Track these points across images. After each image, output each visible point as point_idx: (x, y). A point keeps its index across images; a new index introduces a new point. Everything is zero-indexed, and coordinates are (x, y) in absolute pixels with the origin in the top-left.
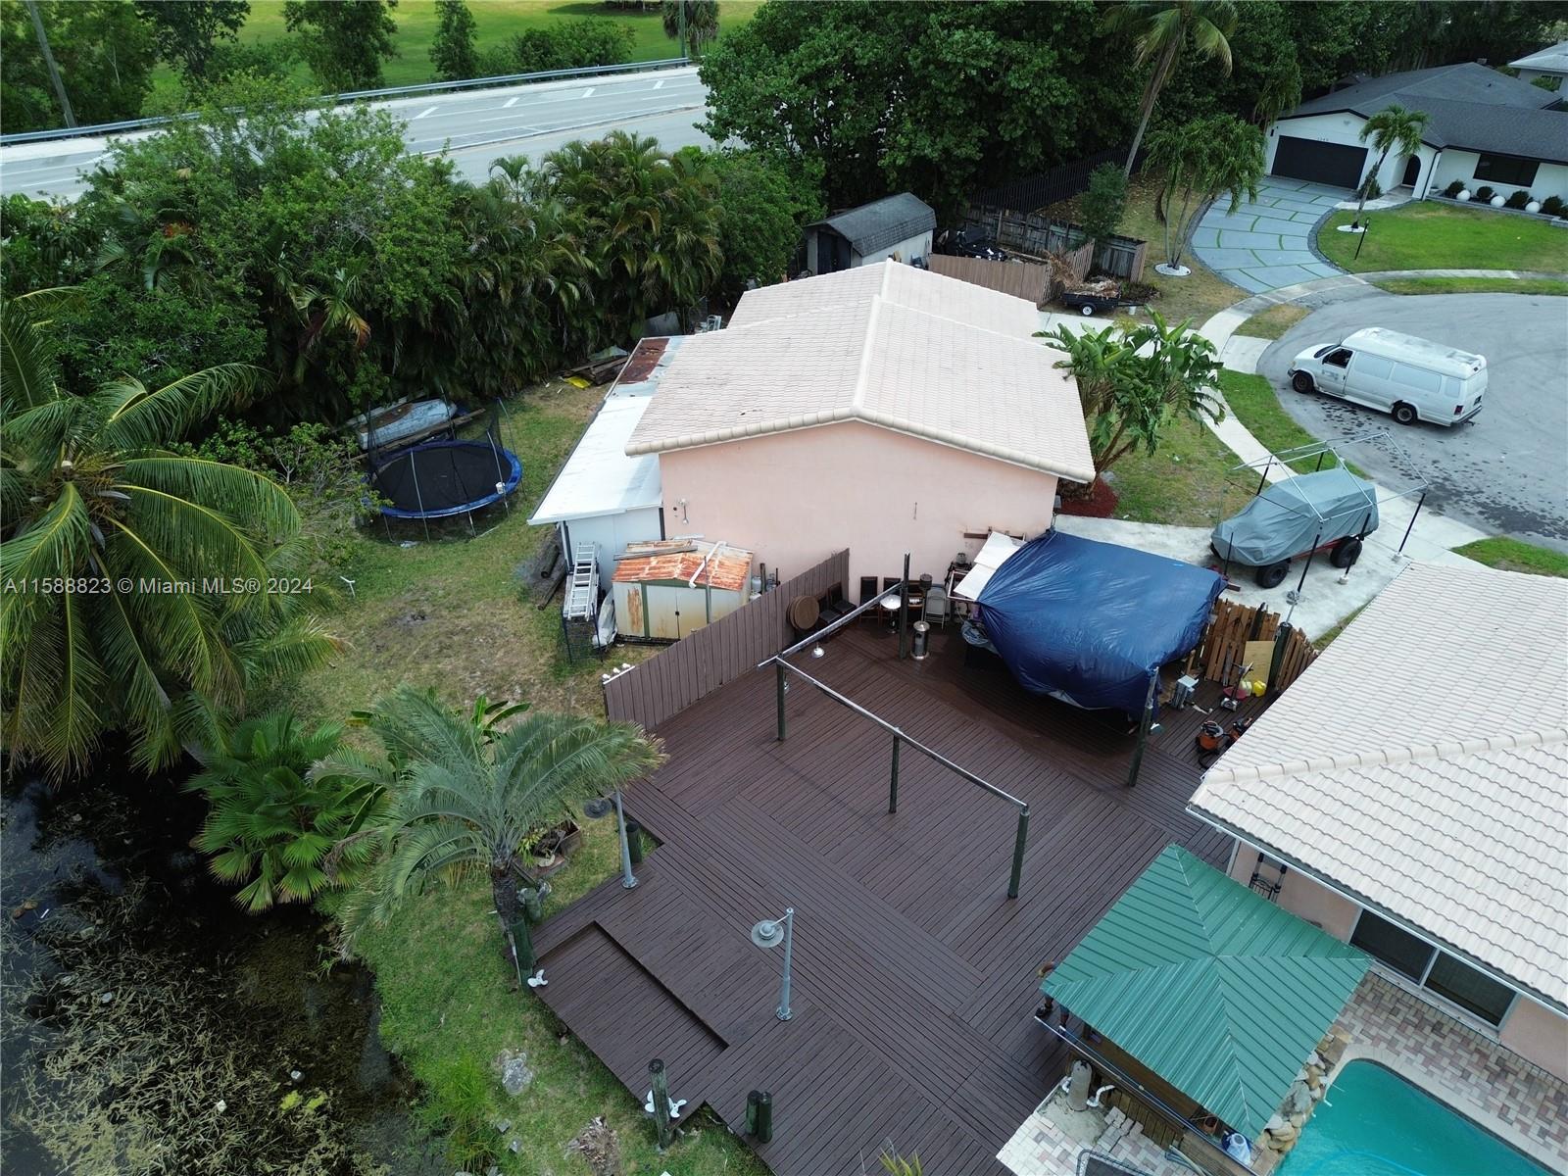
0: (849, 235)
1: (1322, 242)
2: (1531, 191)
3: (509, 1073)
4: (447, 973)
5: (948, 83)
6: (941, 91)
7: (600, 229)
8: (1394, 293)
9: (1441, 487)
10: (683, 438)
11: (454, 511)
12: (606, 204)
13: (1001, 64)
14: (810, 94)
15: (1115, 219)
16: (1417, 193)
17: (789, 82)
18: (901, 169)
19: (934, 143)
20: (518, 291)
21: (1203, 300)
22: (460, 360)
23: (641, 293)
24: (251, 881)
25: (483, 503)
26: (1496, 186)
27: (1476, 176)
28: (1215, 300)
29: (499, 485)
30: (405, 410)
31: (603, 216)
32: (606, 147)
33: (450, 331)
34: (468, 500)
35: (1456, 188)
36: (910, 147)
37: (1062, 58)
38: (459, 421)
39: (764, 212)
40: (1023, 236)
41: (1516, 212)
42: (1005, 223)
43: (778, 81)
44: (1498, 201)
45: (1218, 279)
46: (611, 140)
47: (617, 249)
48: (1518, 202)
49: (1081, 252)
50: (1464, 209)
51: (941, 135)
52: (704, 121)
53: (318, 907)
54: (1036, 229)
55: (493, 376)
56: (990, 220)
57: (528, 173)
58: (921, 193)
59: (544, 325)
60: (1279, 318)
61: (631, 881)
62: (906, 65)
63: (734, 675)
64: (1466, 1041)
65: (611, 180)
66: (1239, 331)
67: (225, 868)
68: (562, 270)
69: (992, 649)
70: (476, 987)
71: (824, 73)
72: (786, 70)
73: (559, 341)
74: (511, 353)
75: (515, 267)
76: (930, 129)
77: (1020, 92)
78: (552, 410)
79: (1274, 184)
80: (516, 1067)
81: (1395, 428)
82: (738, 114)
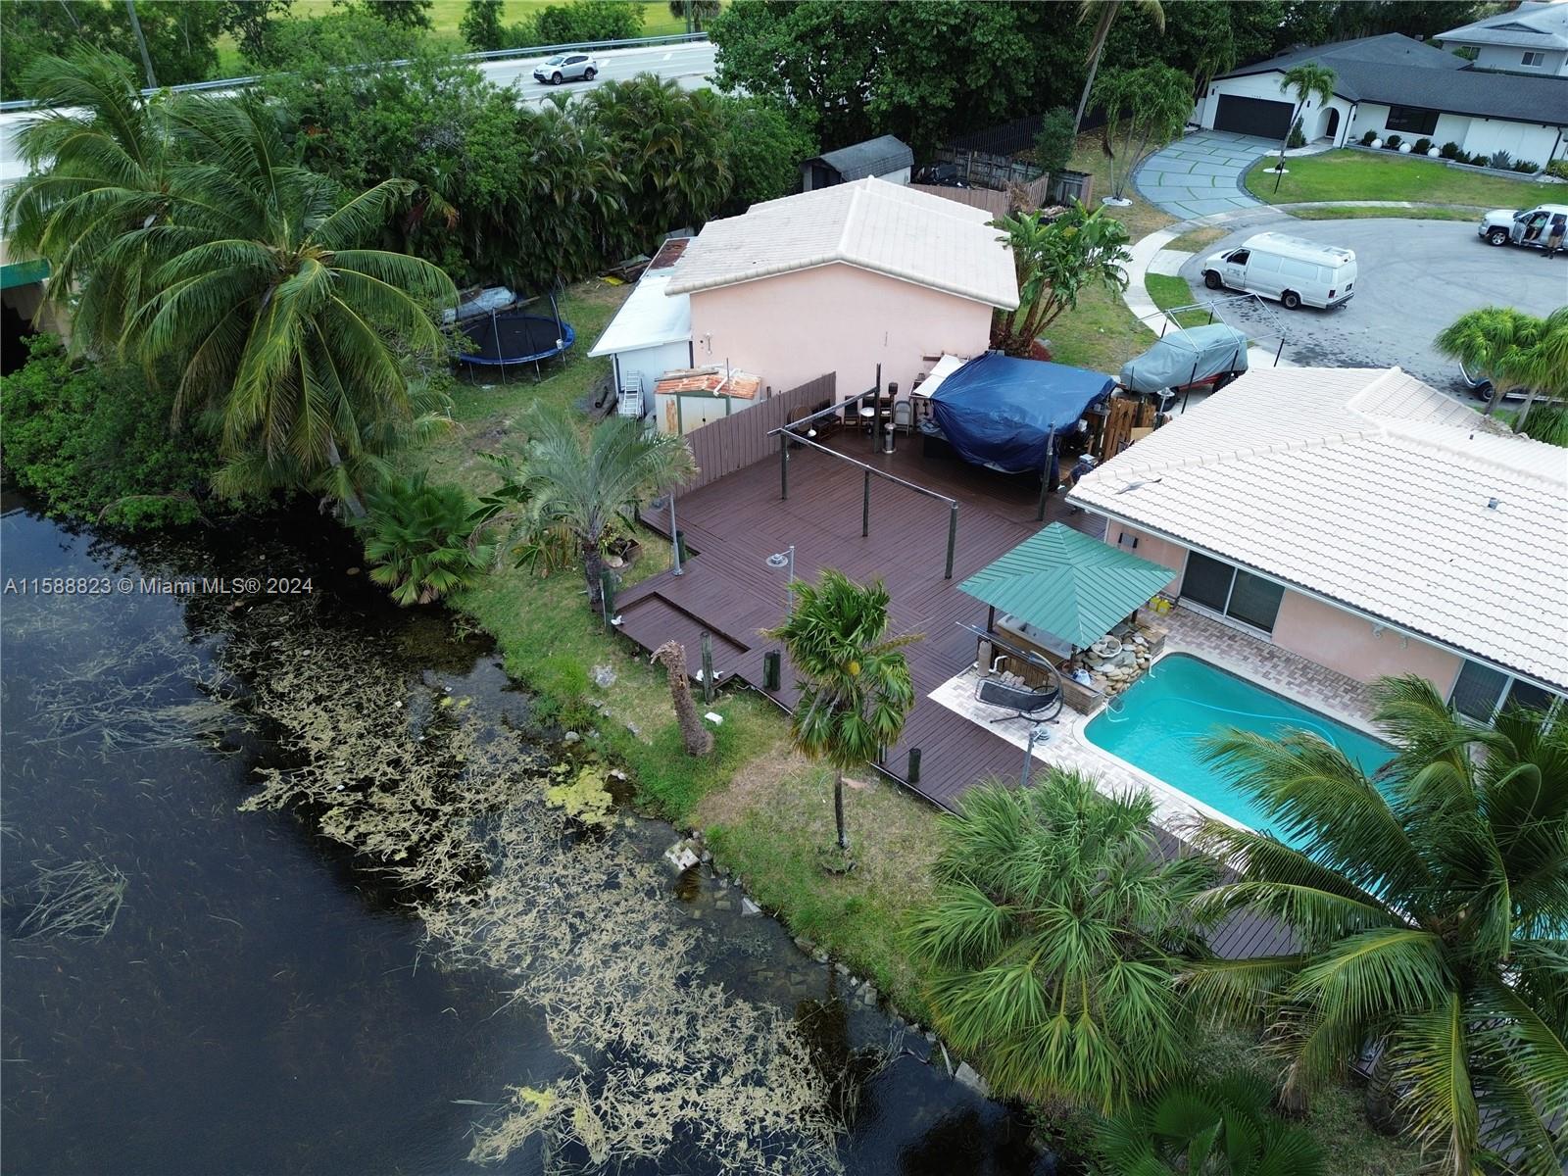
0: (839, 167)
1: (1249, 182)
2: (1432, 139)
3: (600, 677)
4: (552, 627)
5: (923, 39)
6: (918, 46)
7: (632, 151)
8: (1303, 218)
9: (1312, 350)
10: (709, 280)
11: (525, 359)
12: (637, 131)
13: (968, 23)
14: (805, 49)
15: (1066, 157)
16: (1337, 143)
17: (788, 39)
18: (884, 114)
19: (912, 92)
20: (568, 199)
21: (1141, 224)
22: (522, 253)
23: (665, 206)
24: (399, 585)
25: (546, 355)
26: (1403, 135)
27: (1388, 127)
28: (1150, 224)
29: (559, 342)
30: (477, 294)
31: (634, 141)
32: (636, 85)
33: (514, 229)
34: (537, 352)
35: (1370, 137)
36: (891, 95)
37: (1020, 18)
38: (519, 305)
39: (768, 146)
40: (989, 175)
41: (1419, 157)
42: (973, 162)
43: (776, 38)
44: (1405, 148)
45: (1156, 209)
46: (638, 80)
47: (649, 165)
48: (1421, 148)
49: (1036, 183)
50: (1376, 155)
51: (918, 85)
52: (714, 75)
53: (449, 604)
54: (1000, 167)
55: (546, 271)
56: (961, 162)
57: (573, 104)
58: (903, 136)
59: (588, 231)
60: (1203, 237)
61: (680, 571)
62: (889, 26)
63: (749, 462)
64: (1250, 644)
65: (640, 112)
66: (1168, 247)
67: (380, 576)
68: (603, 184)
69: (943, 437)
70: (572, 634)
71: (818, 31)
72: (784, 28)
73: (599, 247)
74: (561, 251)
75: (567, 176)
76: (909, 81)
77: (984, 45)
78: (592, 301)
79: (1215, 136)
80: (604, 673)
81: (1283, 312)
82: (744, 68)
